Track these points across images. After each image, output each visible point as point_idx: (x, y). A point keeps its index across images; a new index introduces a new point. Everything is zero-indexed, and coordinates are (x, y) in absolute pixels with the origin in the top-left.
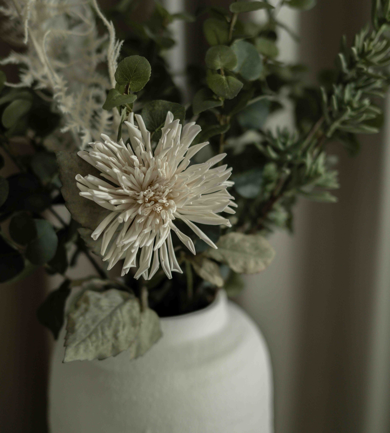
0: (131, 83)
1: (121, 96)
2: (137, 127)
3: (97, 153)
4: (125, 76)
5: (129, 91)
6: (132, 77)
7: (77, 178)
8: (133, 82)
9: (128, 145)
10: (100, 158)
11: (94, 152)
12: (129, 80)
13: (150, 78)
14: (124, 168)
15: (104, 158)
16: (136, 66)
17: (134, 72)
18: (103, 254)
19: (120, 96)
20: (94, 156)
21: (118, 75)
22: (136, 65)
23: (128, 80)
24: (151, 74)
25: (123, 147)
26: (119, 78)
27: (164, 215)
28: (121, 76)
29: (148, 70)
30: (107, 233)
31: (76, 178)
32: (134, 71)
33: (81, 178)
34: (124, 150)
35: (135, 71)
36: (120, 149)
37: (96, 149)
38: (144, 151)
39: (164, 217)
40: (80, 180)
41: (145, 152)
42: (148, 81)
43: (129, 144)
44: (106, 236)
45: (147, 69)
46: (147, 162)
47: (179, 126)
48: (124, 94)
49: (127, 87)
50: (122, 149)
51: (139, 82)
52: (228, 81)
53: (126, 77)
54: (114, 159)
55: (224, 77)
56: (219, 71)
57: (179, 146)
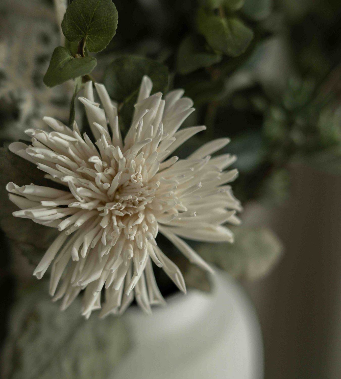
0: (87, 38)
1: (72, 60)
2: (98, 104)
3: (37, 150)
4: (77, 26)
5: (84, 51)
6: (88, 29)
7: (9, 187)
8: (90, 37)
9: (85, 136)
10: (42, 156)
11: (33, 149)
12: (85, 33)
13: (116, 31)
14: (79, 170)
15: (49, 157)
16: (95, 12)
17: (92, 22)
18: (53, 294)
19: (70, 61)
20: (32, 154)
21: (67, 24)
22: (95, 10)
23: (83, 33)
24: (118, 25)
25: (77, 140)
26: (68, 30)
27: (141, 241)
28: (71, 27)
29: (113, 18)
30: (57, 264)
31: (7, 188)
32: (91, 19)
33: (14, 188)
34: (79, 143)
35: (93, 19)
36: (73, 143)
37: (35, 142)
38: (109, 144)
39: (140, 246)
40: (13, 191)
41: (111, 147)
42: (113, 36)
43: (85, 133)
44: (56, 268)
45: (111, 17)
46: (114, 161)
47: (161, 103)
48: (77, 55)
49: (82, 44)
50: (76, 142)
51: (99, 37)
52: (230, 27)
53: (80, 29)
54: (64, 158)
55: (223, 21)
56: (216, 11)
57: (162, 136)
